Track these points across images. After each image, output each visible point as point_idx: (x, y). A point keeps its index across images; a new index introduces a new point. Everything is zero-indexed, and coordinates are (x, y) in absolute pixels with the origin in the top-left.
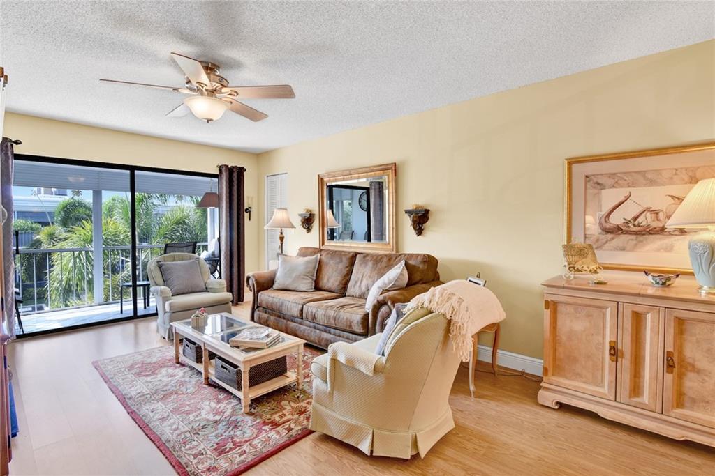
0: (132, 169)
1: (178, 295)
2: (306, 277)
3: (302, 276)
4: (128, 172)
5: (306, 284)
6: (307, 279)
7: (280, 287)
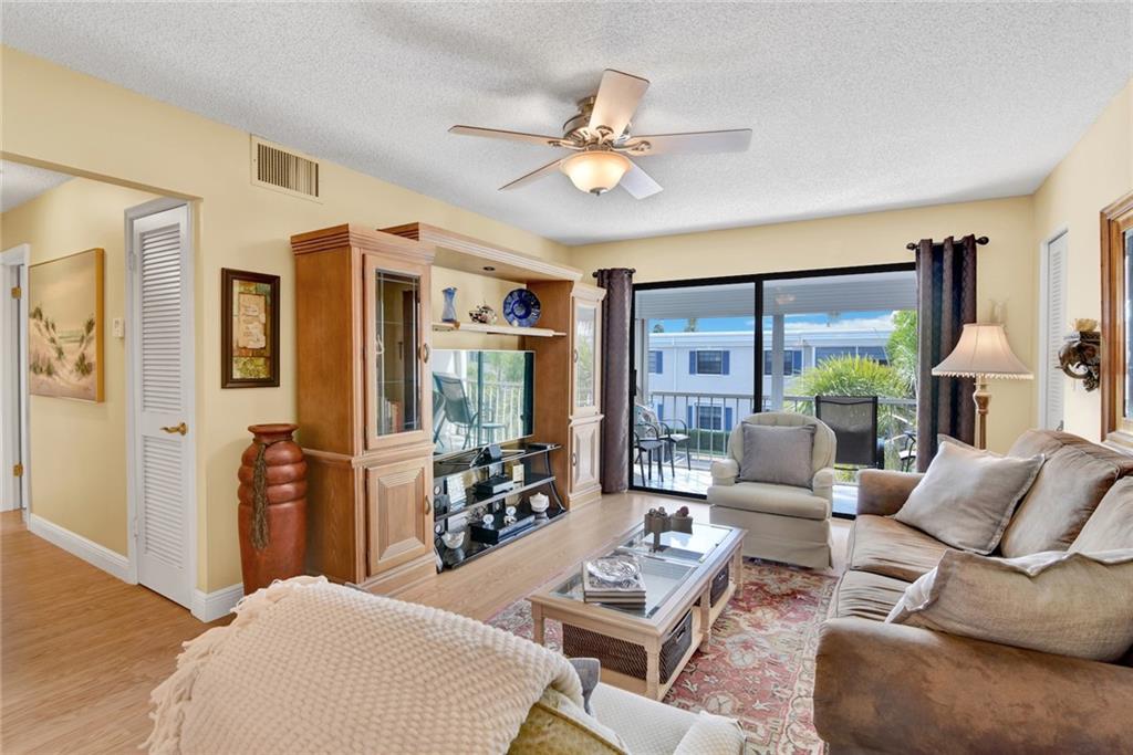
0: (758, 279)
1: (756, 481)
2: (974, 512)
3: (962, 506)
4: (752, 285)
5: (969, 529)
6: (975, 517)
7: (901, 519)
